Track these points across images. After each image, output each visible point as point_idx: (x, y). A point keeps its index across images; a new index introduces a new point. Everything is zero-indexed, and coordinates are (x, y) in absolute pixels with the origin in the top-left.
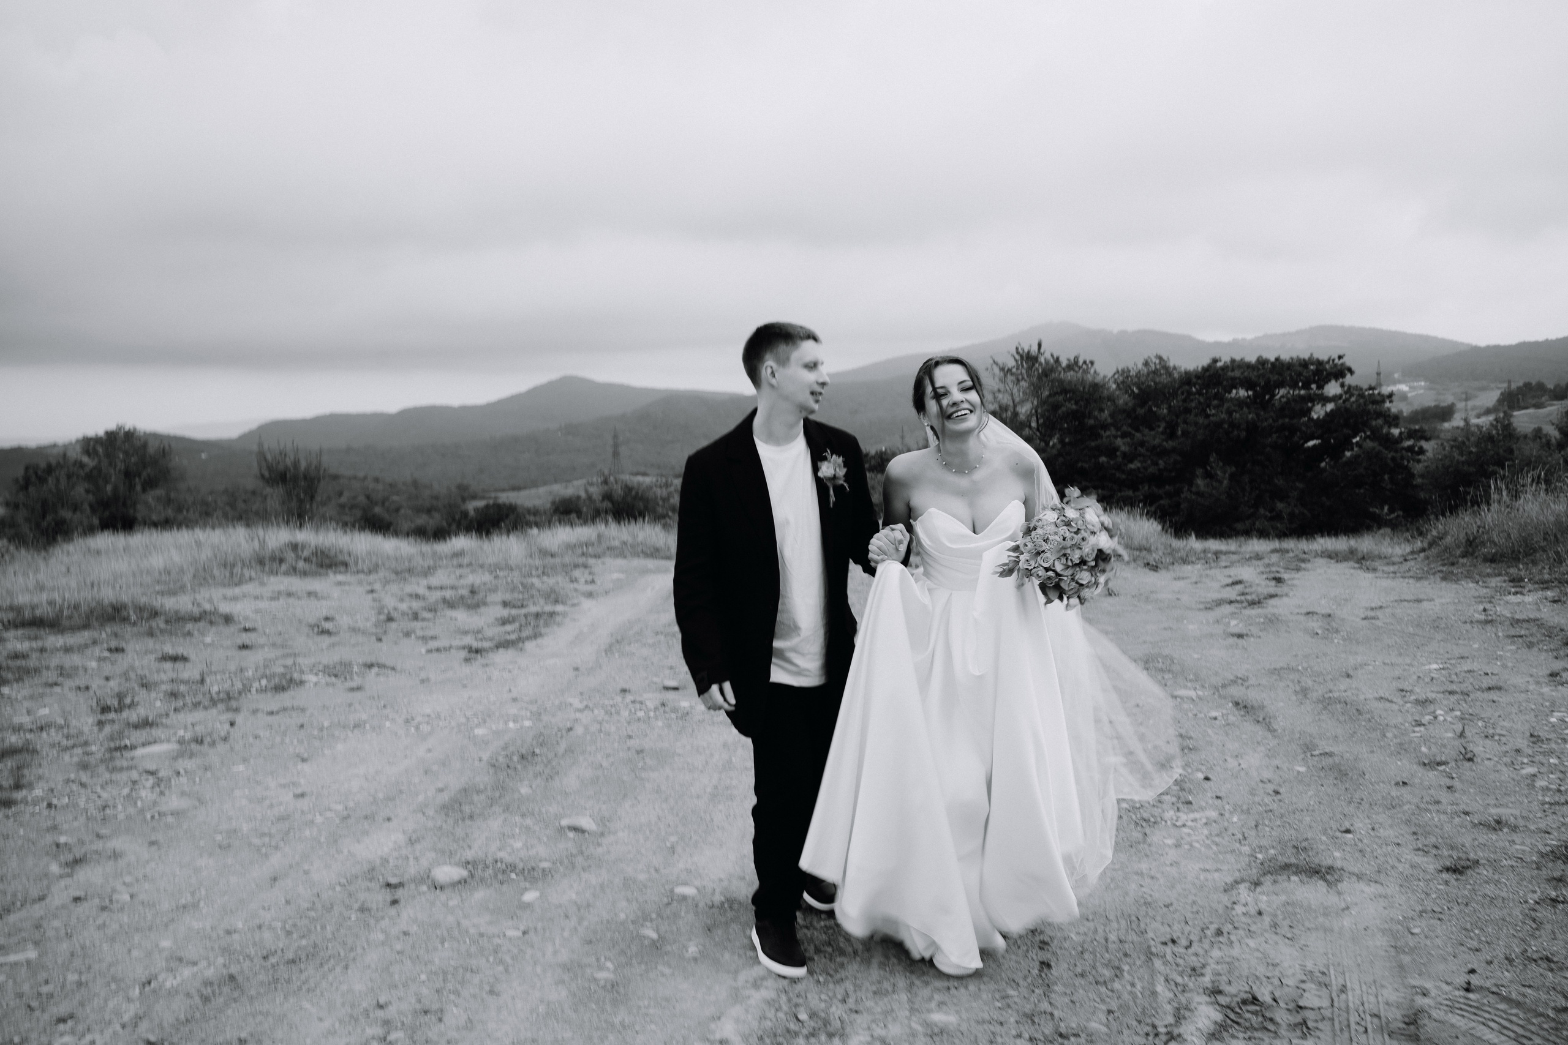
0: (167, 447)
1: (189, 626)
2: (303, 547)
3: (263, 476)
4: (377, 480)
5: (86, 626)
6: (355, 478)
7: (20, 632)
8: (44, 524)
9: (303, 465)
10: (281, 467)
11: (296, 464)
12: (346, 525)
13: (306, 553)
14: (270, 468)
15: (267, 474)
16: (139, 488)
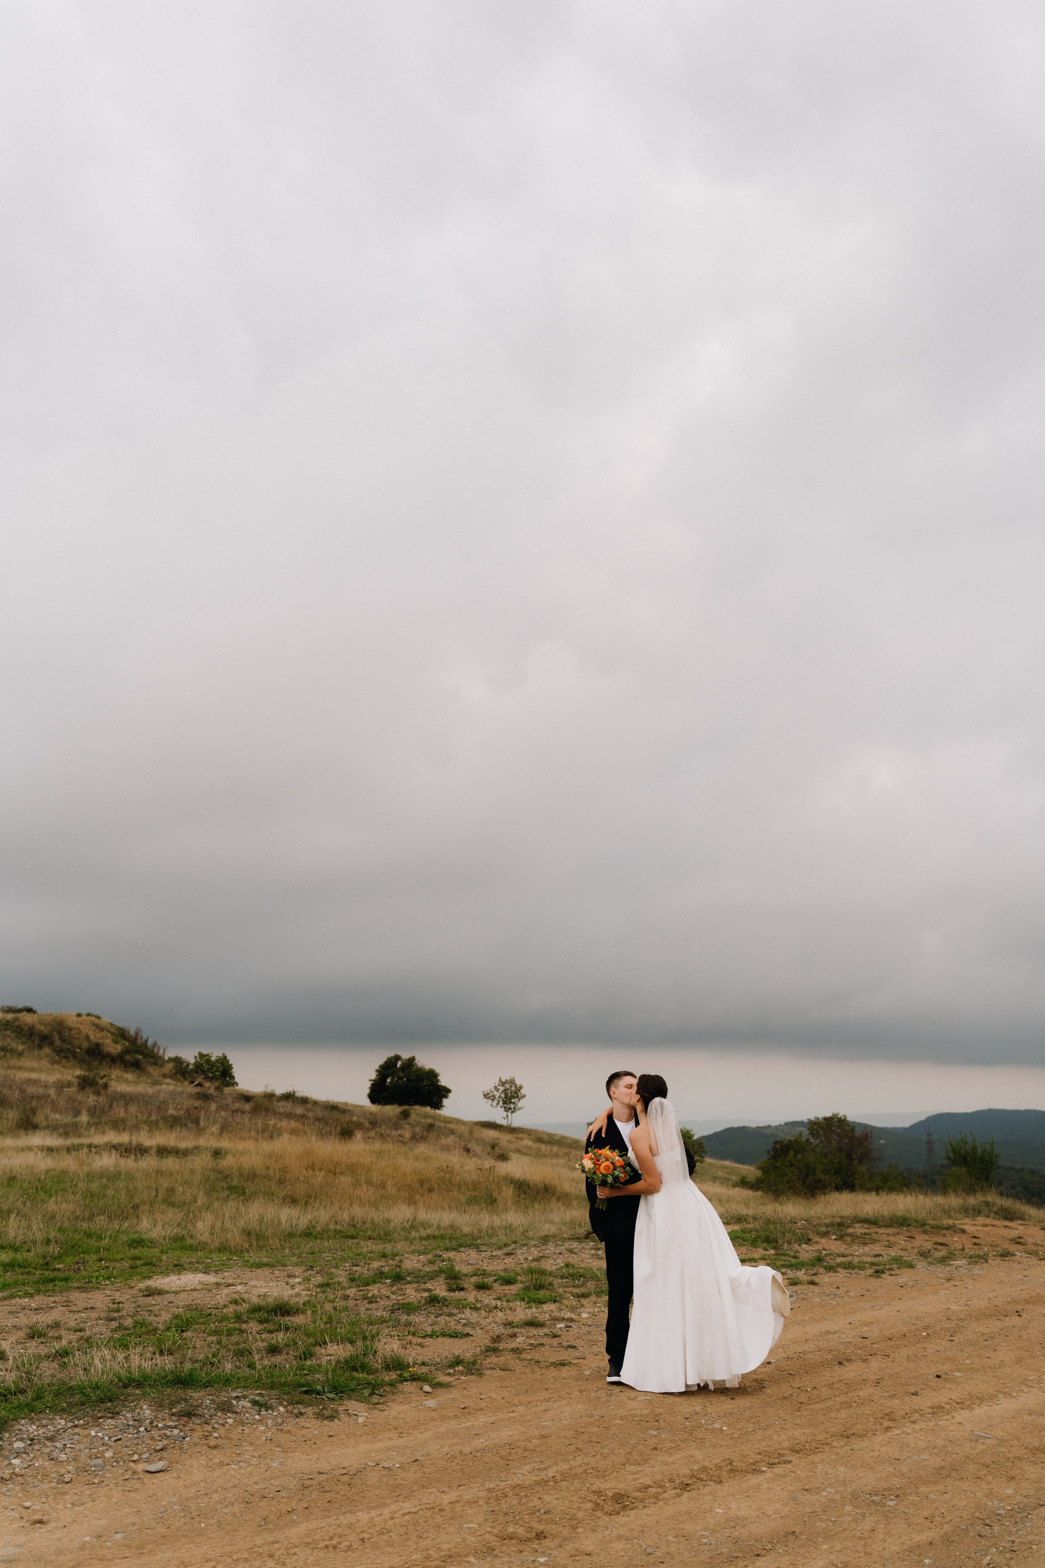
0: (869, 1134)
1: (944, 1232)
2: (993, 1205)
3: (949, 1158)
4: (1032, 1172)
5: (891, 1226)
6: (1013, 1169)
7: (860, 1225)
8: (808, 1182)
9: (980, 1150)
10: (963, 1152)
11: (974, 1149)
12: (1016, 1196)
13: (995, 1209)
14: (955, 1152)
15: (952, 1156)
16: (856, 1162)
